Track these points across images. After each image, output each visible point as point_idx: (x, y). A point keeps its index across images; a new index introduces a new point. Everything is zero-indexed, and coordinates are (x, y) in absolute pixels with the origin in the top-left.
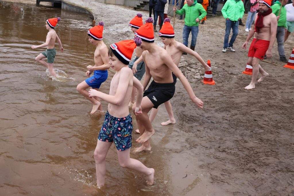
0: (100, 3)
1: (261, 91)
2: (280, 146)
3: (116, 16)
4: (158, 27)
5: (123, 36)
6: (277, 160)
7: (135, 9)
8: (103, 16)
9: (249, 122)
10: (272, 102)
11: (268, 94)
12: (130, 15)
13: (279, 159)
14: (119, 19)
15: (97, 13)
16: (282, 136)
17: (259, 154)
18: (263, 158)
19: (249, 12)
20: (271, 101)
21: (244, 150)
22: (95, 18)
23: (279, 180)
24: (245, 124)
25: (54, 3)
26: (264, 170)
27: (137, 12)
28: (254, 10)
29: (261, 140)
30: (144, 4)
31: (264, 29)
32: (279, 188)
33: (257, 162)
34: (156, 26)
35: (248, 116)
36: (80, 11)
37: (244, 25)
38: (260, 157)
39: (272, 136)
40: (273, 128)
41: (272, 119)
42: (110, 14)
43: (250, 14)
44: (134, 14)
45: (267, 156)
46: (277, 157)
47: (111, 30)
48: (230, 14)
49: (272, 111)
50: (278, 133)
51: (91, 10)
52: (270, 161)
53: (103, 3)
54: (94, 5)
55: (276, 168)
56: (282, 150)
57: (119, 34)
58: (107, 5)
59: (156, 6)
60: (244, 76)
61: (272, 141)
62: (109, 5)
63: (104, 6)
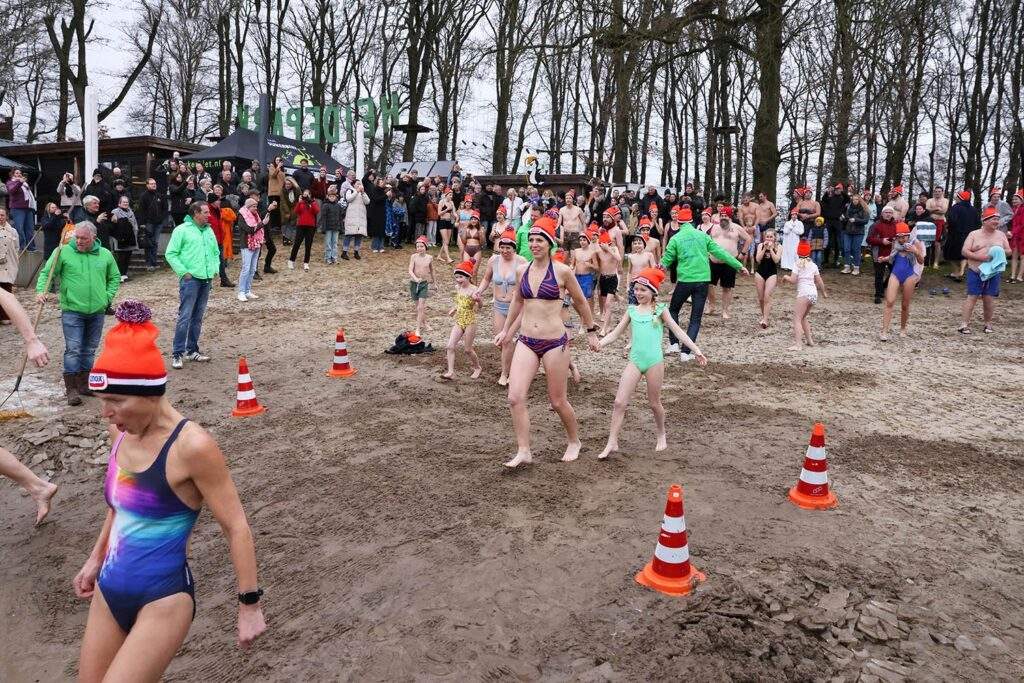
1: (276, 452)
2: (322, 577)
16: (325, 551)
19: (243, 251)
29: (279, 580)
37: (234, 286)
40: (307, 538)
41: (304, 516)
43: (246, 255)
45: (294, 615)
48: (192, 263)
49: (303, 496)
50: (316, 546)
55: (315, 636)
56: (327, 586)
60: (235, 422)
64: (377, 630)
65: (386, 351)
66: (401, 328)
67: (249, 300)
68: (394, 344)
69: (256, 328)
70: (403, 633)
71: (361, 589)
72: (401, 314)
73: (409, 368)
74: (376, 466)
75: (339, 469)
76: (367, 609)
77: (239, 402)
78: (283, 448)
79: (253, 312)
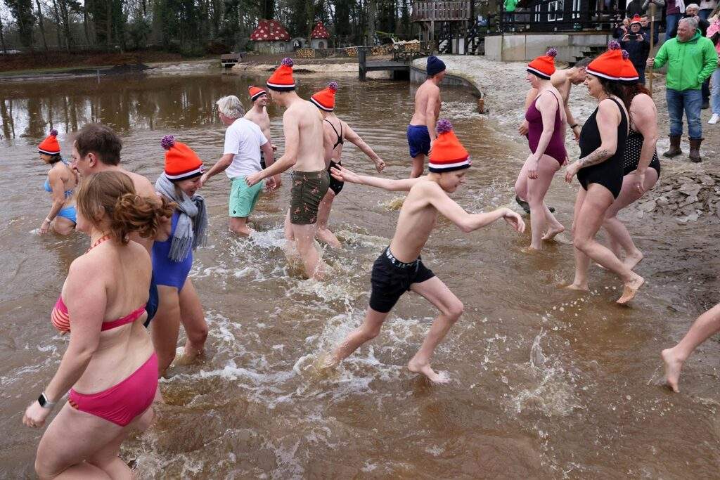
0: (491, 62)
8: (499, 89)
15: (485, 84)
22: (482, 95)
25: (395, 72)
30: (592, 53)
36: (448, 83)
42: (516, 84)
51: (473, 77)
53: (497, 61)
54: (478, 67)
58: (506, 63)
62: (512, 63)
63: (500, 67)
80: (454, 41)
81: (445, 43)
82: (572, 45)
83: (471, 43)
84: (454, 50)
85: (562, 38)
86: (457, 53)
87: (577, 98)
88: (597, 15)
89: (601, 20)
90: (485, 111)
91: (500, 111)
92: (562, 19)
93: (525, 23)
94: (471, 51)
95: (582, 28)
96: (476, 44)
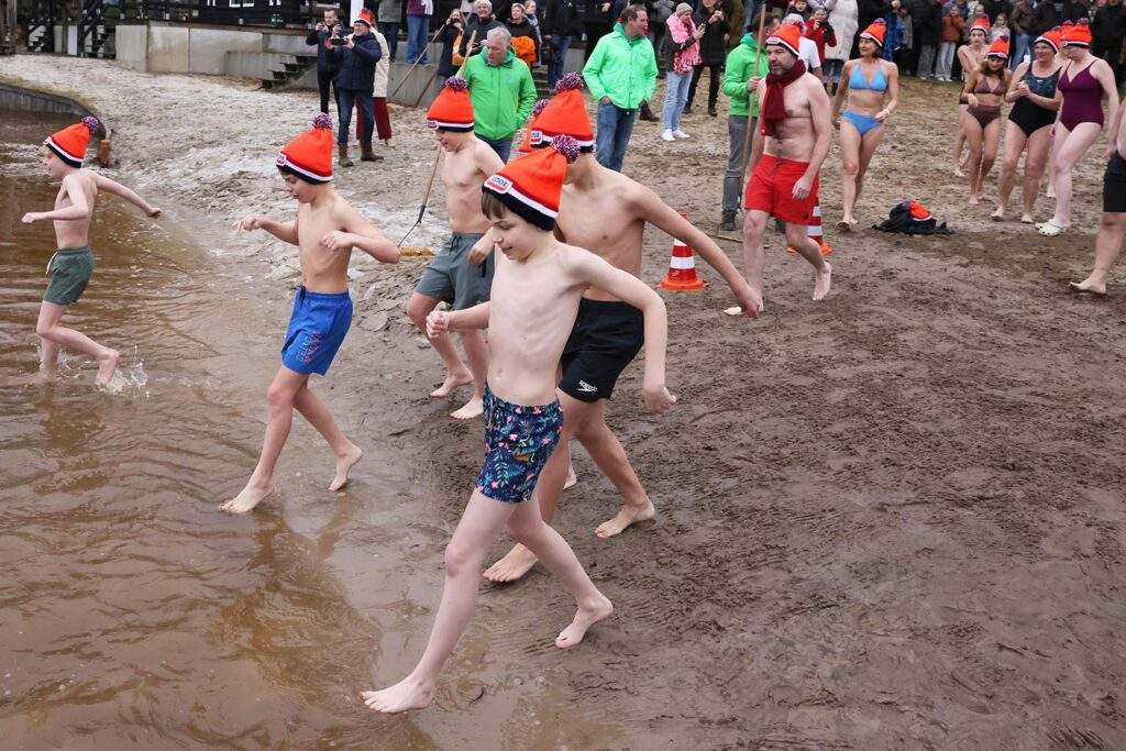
0: (126, 73)
1: (723, 343)
2: (790, 525)
3: (192, 117)
4: (355, 147)
5: (222, 193)
6: (783, 576)
7: (267, 86)
8: (139, 123)
9: (689, 461)
10: (758, 375)
11: (744, 350)
12: (252, 111)
13: (790, 572)
14: (207, 129)
15: (114, 113)
16: (796, 489)
17: (727, 565)
18: (739, 577)
19: (669, 74)
20: (755, 374)
21: (676, 561)
22: (108, 133)
23: (792, 644)
24: (677, 468)
26: (745, 621)
27: (274, 96)
28: (685, 65)
29: (732, 514)
30: (301, 67)
31: (791, 122)
32: (792, 674)
33: (721, 594)
34: (349, 144)
35: (685, 437)
36: (45, 106)
37: (657, 119)
38: (730, 577)
39: (765, 494)
40: (768, 467)
41: (763, 436)
42: (171, 113)
43: (673, 80)
44: (262, 104)
45: (752, 566)
46: (784, 564)
47: (176, 172)
48: (612, 85)
49: (761, 409)
50: (782, 479)
51: (93, 99)
52: (762, 584)
53: (138, 71)
54: (103, 81)
55: (783, 603)
56: (798, 538)
57: (208, 187)
58: (155, 76)
59: (342, 72)
61: (765, 513)
62: (164, 78)
63: (144, 83)
64: (873, 618)
65: (875, 227)
66: (900, 196)
67: (678, 139)
68: (887, 217)
69: (687, 176)
70: (915, 633)
71: (848, 554)
72: (893, 176)
73: (910, 255)
74: (865, 385)
75: (813, 380)
76: (855, 582)
77: (672, 270)
78: (730, 339)
79: (682, 155)
80: (58, 29)
81: (40, 31)
82: (267, 50)
83: (90, 34)
84: (58, 47)
85: (251, 37)
86: (65, 53)
87: (273, 141)
88: (307, 4)
89: (315, 12)
90: (112, 162)
91: (140, 163)
92: (252, 5)
93: (191, 7)
94: (89, 50)
95: (285, 23)
96: (99, 38)
